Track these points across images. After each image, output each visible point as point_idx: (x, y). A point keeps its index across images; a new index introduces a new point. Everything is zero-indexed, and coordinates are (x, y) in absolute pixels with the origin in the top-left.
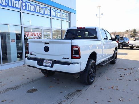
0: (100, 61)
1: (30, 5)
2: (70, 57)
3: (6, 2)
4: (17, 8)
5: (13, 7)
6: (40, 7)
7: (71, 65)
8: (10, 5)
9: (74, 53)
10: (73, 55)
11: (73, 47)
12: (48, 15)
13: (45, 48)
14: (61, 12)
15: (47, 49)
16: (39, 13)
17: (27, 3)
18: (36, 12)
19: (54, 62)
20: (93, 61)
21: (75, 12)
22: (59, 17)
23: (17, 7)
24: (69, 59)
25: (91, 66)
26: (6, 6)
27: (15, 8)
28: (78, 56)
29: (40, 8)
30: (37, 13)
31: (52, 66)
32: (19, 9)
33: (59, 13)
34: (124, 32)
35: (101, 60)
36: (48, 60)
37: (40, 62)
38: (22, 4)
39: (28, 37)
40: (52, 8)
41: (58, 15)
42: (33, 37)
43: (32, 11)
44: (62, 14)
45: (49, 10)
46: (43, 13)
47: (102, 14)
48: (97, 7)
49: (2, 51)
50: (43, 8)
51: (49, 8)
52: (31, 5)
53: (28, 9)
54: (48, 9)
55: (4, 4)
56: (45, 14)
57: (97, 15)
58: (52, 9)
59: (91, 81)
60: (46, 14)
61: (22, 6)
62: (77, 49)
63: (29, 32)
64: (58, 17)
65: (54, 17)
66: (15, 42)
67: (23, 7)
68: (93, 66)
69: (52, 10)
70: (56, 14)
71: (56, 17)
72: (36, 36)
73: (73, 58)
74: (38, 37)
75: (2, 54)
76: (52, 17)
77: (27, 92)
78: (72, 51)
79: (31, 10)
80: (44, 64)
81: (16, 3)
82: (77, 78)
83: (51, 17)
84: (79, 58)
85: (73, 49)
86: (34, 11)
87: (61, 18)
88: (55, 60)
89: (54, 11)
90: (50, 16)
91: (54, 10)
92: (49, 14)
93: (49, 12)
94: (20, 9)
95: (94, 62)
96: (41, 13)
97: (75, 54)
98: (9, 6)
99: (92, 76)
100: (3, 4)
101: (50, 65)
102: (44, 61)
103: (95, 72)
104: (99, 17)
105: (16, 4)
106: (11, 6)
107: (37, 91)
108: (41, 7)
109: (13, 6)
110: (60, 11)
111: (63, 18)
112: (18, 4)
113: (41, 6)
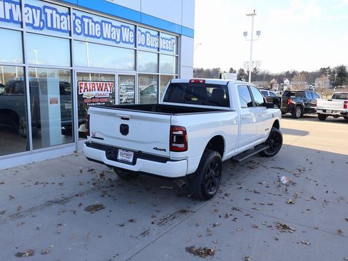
0: (233, 152)
1: (91, 24)
2: (167, 147)
3: (41, 20)
4: (64, 31)
5: (56, 30)
6: (112, 26)
7: (168, 162)
8: (49, 25)
9: (175, 141)
10: (174, 145)
11: (173, 128)
12: (129, 42)
13: (121, 128)
14: (159, 35)
15: (124, 129)
16: (111, 39)
17: (84, 19)
18: (104, 39)
19: (139, 155)
20: (216, 154)
21: (190, 33)
22: (154, 47)
23: (63, 28)
24: (165, 150)
25: (212, 164)
26: (42, 29)
27: (60, 30)
28: (182, 146)
29: (113, 28)
30: (107, 39)
31: (134, 163)
32: (68, 34)
33: (154, 36)
34: (316, 73)
35: (237, 151)
36: (127, 150)
37: (112, 152)
38: (74, 22)
39: (85, 94)
40: (138, 28)
41: (152, 41)
42: (97, 92)
43: (95, 37)
44: (161, 40)
45: (131, 32)
46: (118, 40)
47: (258, 33)
48: (248, 15)
49: (32, 120)
50: (118, 27)
51: (132, 27)
52: (93, 24)
53: (86, 33)
54: (130, 30)
55: (37, 24)
56: (123, 42)
57: (245, 34)
58: (139, 30)
59: (211, 193)
60: (125, 42)
61: (75, 26)
62: (181, 133)
63: (88, 83)
64: (152, 47)
65: (143, 46)
66: (57, 103)
67: (77, 29)
68: (216, 163)
69: (138, 33)
70: (148, 39)
71: (147, 46)
72: (102, 90)
73: (172, 149)
74: (106, 92)
75: (32, 126)
76: (138, 48)
77: (85, 210)
78: (172, 136)
79: (94, 34)
80: (119, 157)
81: (62, 20)
82: (181, 186)
83: (135, 47)
84: (185, 149)
85: (174, 133)
86: (99, 35)
87: (158, 49)
88: (140, 152)
89: (142, 33)
90: (134, 45)
91: (144, 30)
92: (132, 41)
93: (133, 36)
94: (70, 32)
95: (219, 155)
96: (113, 40)
97: (177, 143)
98: (48, 28)
99: (214, 184)
100: (35, 25)
101: (131, 160)
102: (120, 151)
103: (219, 176)
104: (252, 40)
105: (61, 22)
106: (52, 28)
107: (104, 208)
108: (116, 27)
109: (55, 27)
110: (156, 33)
111: (162, 49)
112: (65, 22)
113: (115, 23)
